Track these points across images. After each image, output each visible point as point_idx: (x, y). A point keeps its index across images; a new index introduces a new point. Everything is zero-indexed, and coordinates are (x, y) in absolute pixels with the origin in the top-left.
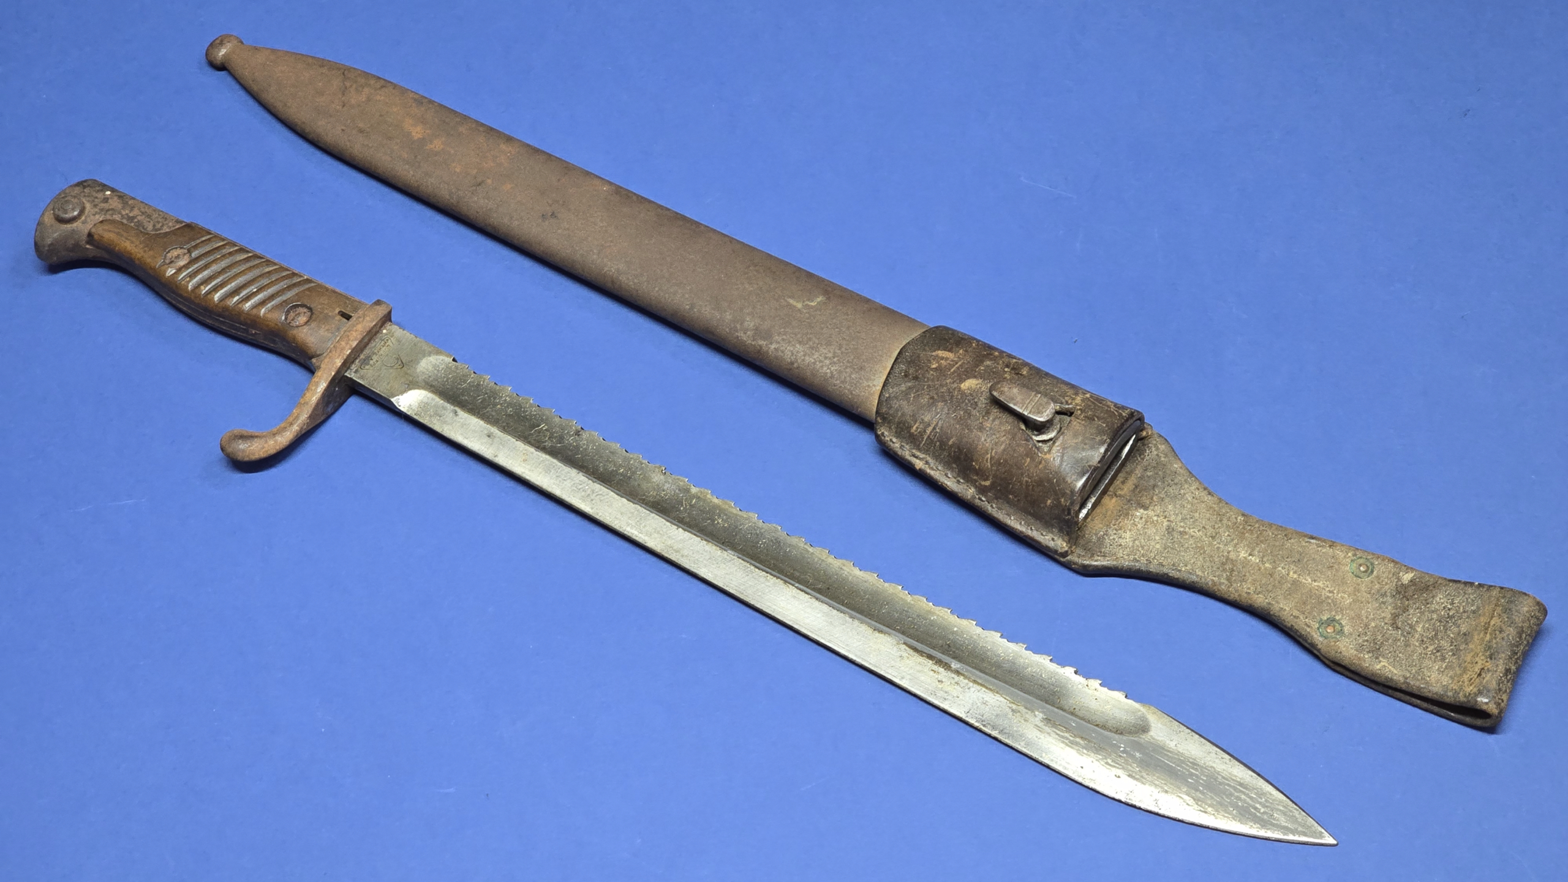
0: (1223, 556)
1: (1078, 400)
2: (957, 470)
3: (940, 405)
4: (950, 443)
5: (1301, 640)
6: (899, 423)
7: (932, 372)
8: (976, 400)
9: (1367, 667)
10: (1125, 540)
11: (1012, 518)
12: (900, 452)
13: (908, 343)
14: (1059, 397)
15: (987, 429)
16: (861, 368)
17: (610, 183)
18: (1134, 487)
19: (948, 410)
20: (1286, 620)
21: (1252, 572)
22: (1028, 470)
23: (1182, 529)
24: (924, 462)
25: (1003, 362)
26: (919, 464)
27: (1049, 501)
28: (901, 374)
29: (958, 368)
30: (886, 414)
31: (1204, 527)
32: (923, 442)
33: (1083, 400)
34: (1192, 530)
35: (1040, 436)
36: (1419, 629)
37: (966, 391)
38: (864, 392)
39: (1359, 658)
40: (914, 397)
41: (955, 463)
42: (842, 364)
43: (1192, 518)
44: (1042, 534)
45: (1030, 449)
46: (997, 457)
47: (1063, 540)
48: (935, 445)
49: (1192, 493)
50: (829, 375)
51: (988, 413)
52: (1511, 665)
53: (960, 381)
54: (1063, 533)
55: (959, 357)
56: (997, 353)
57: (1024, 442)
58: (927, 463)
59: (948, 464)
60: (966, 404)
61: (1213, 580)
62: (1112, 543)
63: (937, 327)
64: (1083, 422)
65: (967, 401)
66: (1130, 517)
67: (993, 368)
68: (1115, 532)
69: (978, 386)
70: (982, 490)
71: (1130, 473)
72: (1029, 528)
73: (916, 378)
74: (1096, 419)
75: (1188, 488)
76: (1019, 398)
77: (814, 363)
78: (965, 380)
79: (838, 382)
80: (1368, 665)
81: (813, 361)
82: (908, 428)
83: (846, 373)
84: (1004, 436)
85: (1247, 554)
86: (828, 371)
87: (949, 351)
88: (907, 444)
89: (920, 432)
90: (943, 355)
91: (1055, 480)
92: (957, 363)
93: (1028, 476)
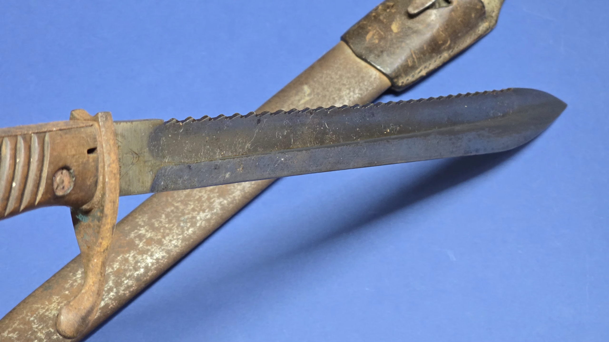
2: (436, 55)
4: (425, 48)
6: (403, 70)
8: (407, 27)
13: (354, 52)
16: (362, 78)
19: (407, 43)
24: (424, 69)
26: (424, 72)
29: (382, 31)
30: (394, 76)
32: (417, 63)
37: (399, 30)
38: (377, 82)
41: (433, 53)
42: (356, 87)
46: (442, 29)
48: (421, 57)
51: (418, 22)
53: (391, 32)
55: (374, 30)
56: (374, 13)
59: (431, 58)
65: (406, 31)
67: (386, 16)
69: (398, 24)
70: (449, 48)
73: (382, 52)
77: (350, 101)
78: (392, 29)
87: (368, 33)
89: (412, 61)
90: (371, 35)
92: (378, 31)
93: (459, 18)
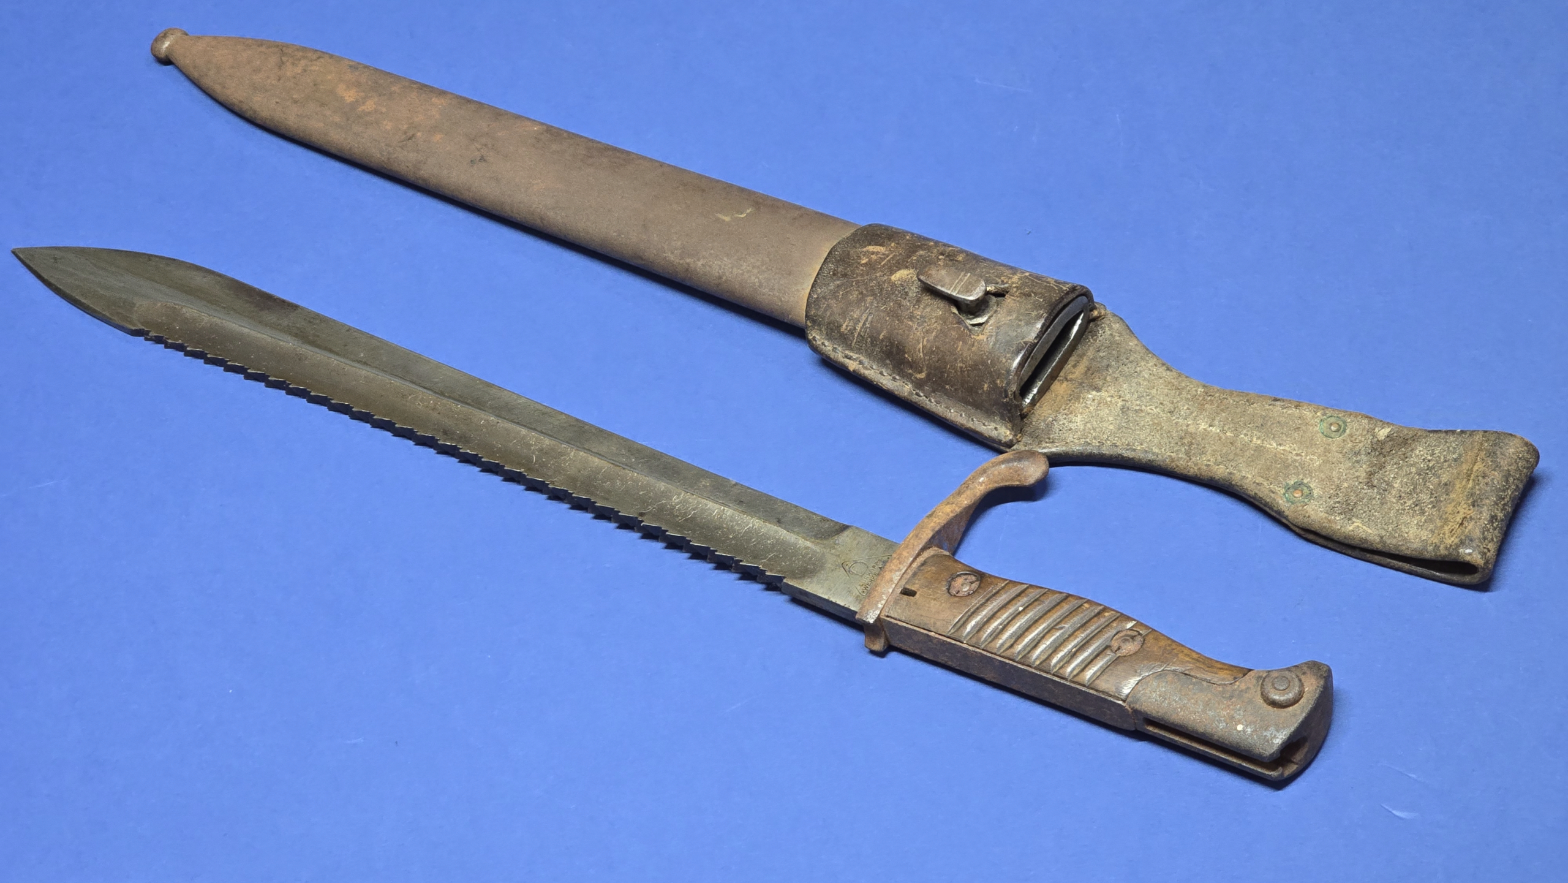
0: (1182, 430)
1: (1016, 278)
2: (891, 366)
3: (869, 299)
4: (881, 337)
5: (1267, 510)
6: (829, 323)
7: (861, 268)
8: (906, 290)
9: (1339, 530)
10: (1075, 424)
11: (952, 411)
12: (832, 355)
13: (839, 243)
14: (994, 278)
15: (918, 317)
16: (790, 273)
17: (542, 124)
18: (1086, 369)
19: (878, 303)
20: (1249, 489)
21: (1212, 442)
22: (962, 354)
23: (1138, 408)
24: (857, 363)
25: (938, 251)
26: (852, 366)
27: (986, 386)
28: (829, 273)
29: (889, 261)
30: (815, 316)
31: (1162, 404)
32: (855, 341)
33: (1020, 279)
34: (1148, 408)
35: (975, 320)
36: (1396, 485)
37: (896, 283)
38: (792, 298)
39: (1329, 521)
40: (843, 294)
41: (888, 357)
42: (770, 272)
43: (1148, 395)
44: (984, 425)
45: (962, 332)
46: (929, 345)
47: (1006, 427)
48: (867, 342)
49: (1149, 370)
50: (757, 284)
51: (919, 301)
52: (1496, 511)
53: (891, 273)
54: (1005, 420)
55: (890, 250)
56: (932, 243)
57: (955, 326)
58: (861, 363)
59: (881, 361)
60: (897, 296)
61: (1170, 456)
62: (1061, 428)
63: (870, 225)
64: (1018, 299)
65: (897, 292)
66: (1081, 400)
67: (927, 257)
68: (1065, 416)
69: (909, 276)
70: (919, 385)
71: (1081, 356)
72: (970, 419)
73: (845, 275)
74: (1033, 295)
75: (1145, 365)
76: (947, 280)
77: (742, 274)
78: (896, 272)
79: (767, 290)
80: (1339, 527)
81: (741, 272)
82: (838, 327)
83: (774, 279)
84: (936, 322)
85: (1208, 426)
86: (757, 280)
87: (880, 245)
88: (839, 346)
89: (850, 330)
90: (874, 250)
91: (989, 362)
92: (888, 256)
93: (962, 361)
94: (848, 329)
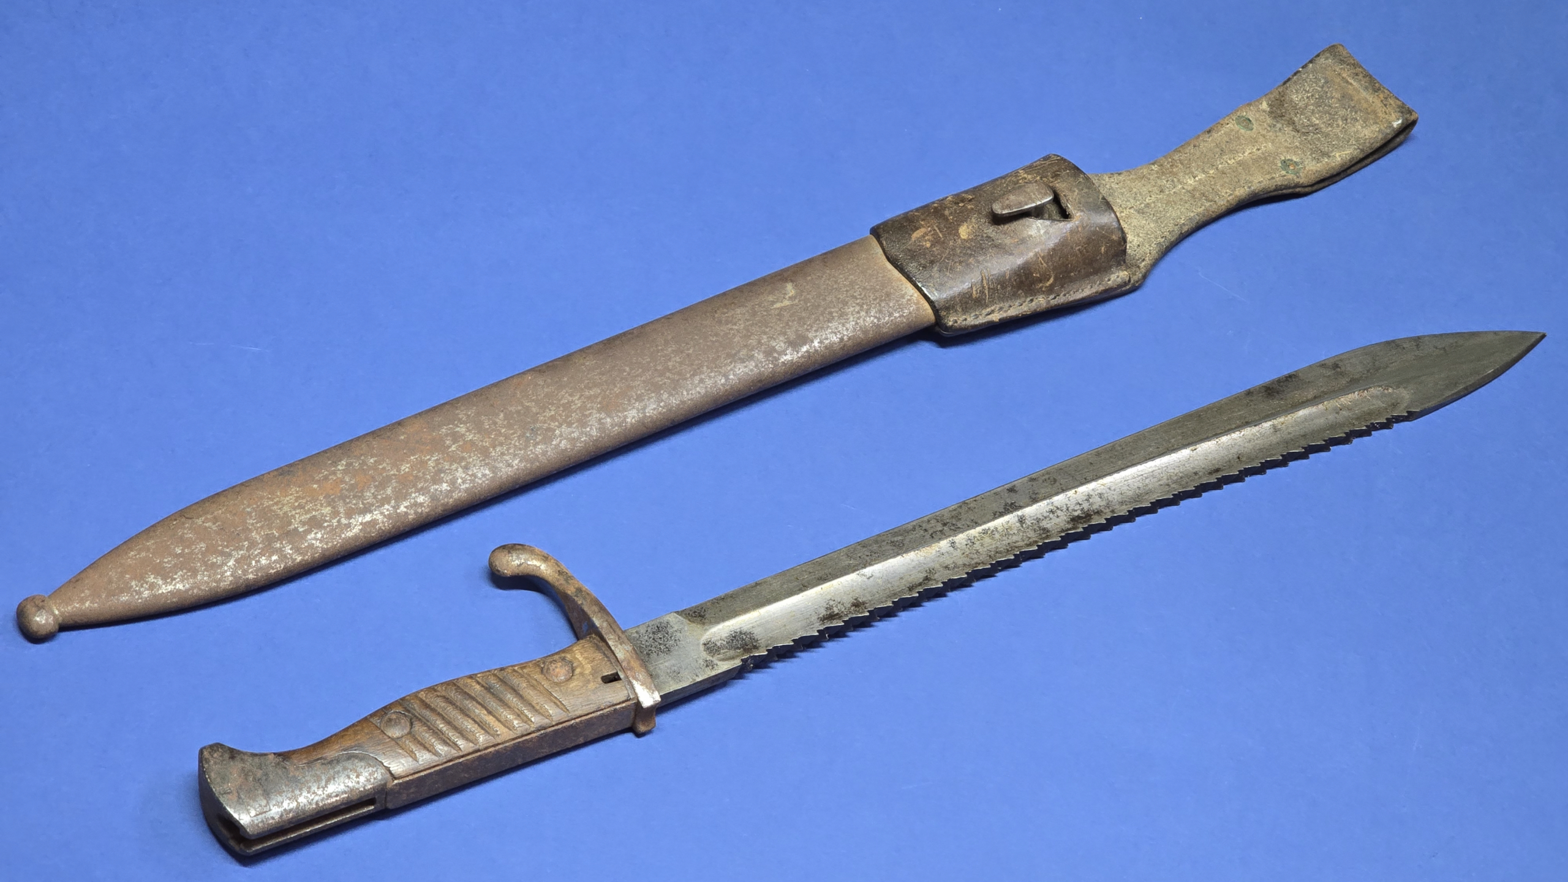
0: (1185, 193)
2: (1023, 294)
3: (968, 261)
4: (1007, 277)
6: (959, 302)
7: (934, 249)
8: (985, 235)
12: (976, 321)
13: (884, 252)
15: (1016, 243)
16: (888, 295)
19: (978, 259)
21: (1213, 183)
24: (998, 312)
25: (951, 203)
26: (996, 317)
27: (1105, 249)
28: (919, 270)
29: (941, 231)
30: (947, 303)
31: (1150, 192)
32: (987, 297)
34: (1148, 200)
36: (1317, 122)
37: (971, 237)
38: (911, 307)
39: (1327, 165)
41: (1020, 288)
42: (873, 306)
43: (1136, 194)
44: (1108, 280)
47: (1123, 271)
48: (998, 290)
49: (1113, 182)
50: (875, 321)
51: (1006, 232)
53: (957, 236)
55: (930, 225)
58: (999, 310)
59: (1017, 295)
60: (984, 243)
63: (874, 229)
65: (982, 241)
69: (972, 227)
70: (1050, 290)
72: (1098, 285)
73: (932, 262)
75: (1106, 182)
76: (1022, 199)
78: (958, 233)
79: (887, 318)
80: (1334, 164)
81: (854, 323)
82: (970, 297)
85: (1193, 179)
86: (872, 318)
87: (917, 229)
88: (977, 310)
89: (980, 291)
90: (921, 234)
91: (1097, 229)
92: (936, 230)
93: (1078, 245)
94: (978, 292)
